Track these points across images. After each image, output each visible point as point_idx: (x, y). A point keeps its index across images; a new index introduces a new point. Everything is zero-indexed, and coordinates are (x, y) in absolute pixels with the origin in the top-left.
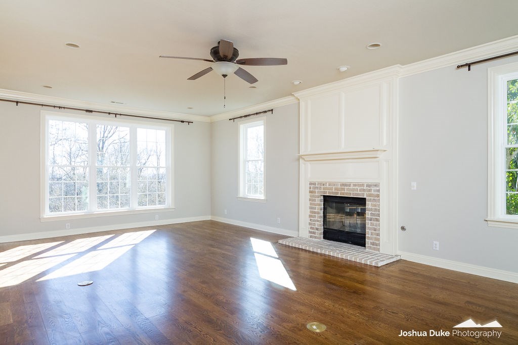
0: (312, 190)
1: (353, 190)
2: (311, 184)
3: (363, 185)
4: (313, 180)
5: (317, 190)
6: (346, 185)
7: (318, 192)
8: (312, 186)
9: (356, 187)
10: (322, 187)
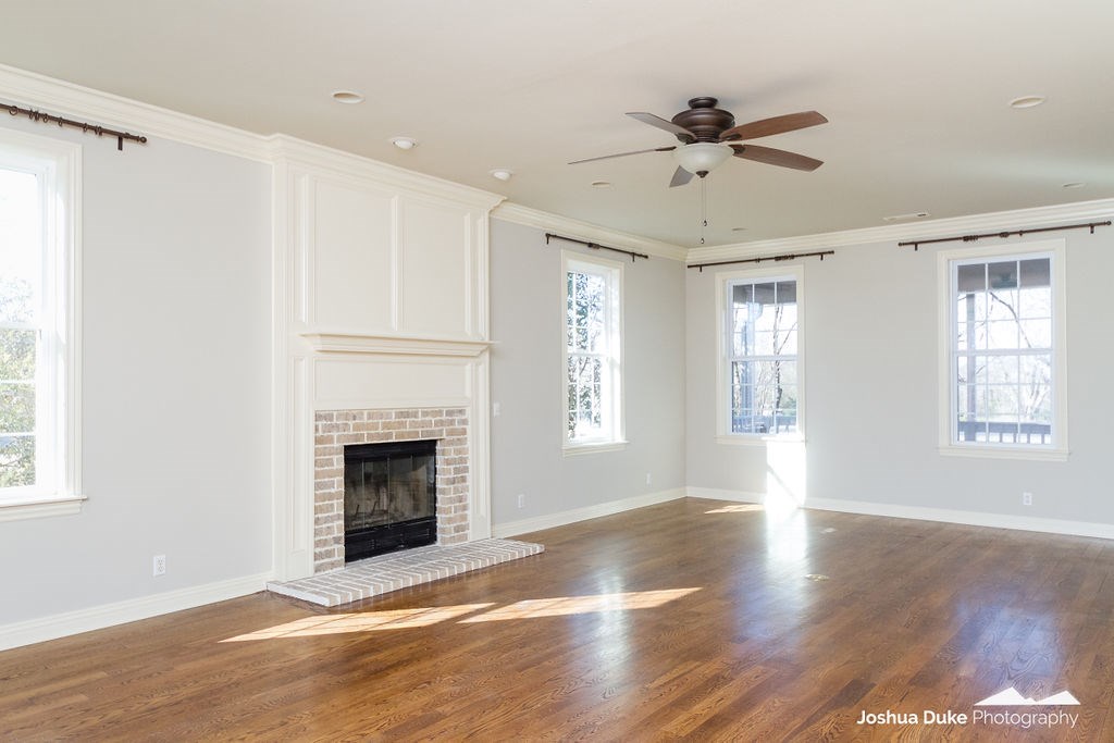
0: (320, 433)
1: (423, 424)
2: (318, 417)
3: (440, 413)
4: (325, 407)
5: (335, 434)
6: (407, 415)
7: (339, 437)
8: (320, 423)
9: (427, 419)
10: (351, 423)
